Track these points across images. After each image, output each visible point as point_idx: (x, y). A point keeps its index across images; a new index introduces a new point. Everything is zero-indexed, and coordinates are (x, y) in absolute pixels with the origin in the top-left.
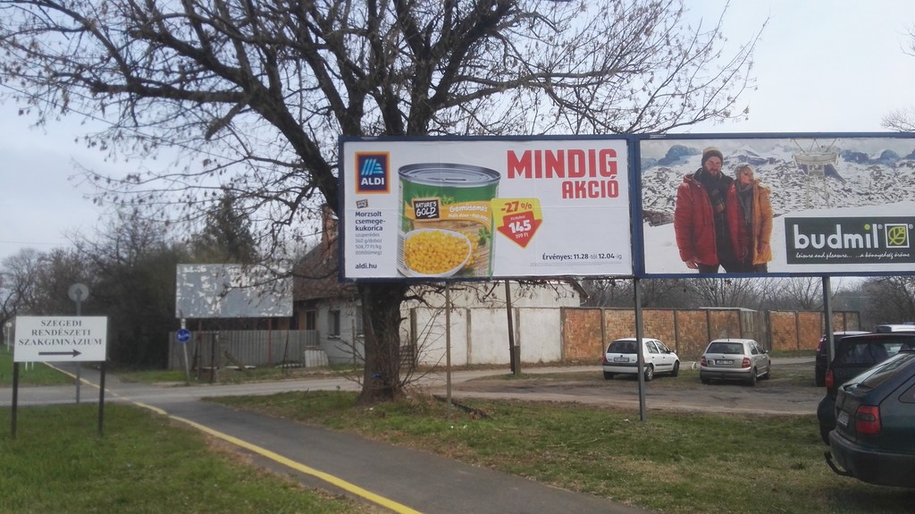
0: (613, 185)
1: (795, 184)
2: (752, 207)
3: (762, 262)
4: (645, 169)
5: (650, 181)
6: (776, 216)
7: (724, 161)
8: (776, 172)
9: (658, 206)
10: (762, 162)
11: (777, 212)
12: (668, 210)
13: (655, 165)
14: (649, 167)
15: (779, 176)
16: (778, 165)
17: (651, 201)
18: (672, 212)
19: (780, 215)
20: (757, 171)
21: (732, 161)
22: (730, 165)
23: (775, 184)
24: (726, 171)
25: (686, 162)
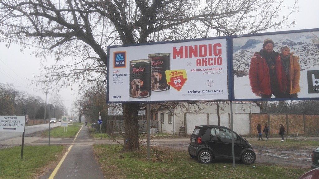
0: (219, 59)
1: (313, 54)
2: (289, 66)
3: (294, 93)
4: (235, 51)
5: (237, 56)
6: (302, 70)
7: (275, 45)
8: (302, 48)
9: (241, 68)
10: (295, 44)
11: (303, 68)
12: (246, 69)
13: (240, 49)
14: (236, 50)
15: (303, 51)
16: (303, 45)
17: (238, 66)
18: (248, 70)
19: (304, 69)
20: (292, 49)
21: (279, 45)
22: (277, 47)
23: (302, 54)
24: (275, 50)
25: (255, 47)
